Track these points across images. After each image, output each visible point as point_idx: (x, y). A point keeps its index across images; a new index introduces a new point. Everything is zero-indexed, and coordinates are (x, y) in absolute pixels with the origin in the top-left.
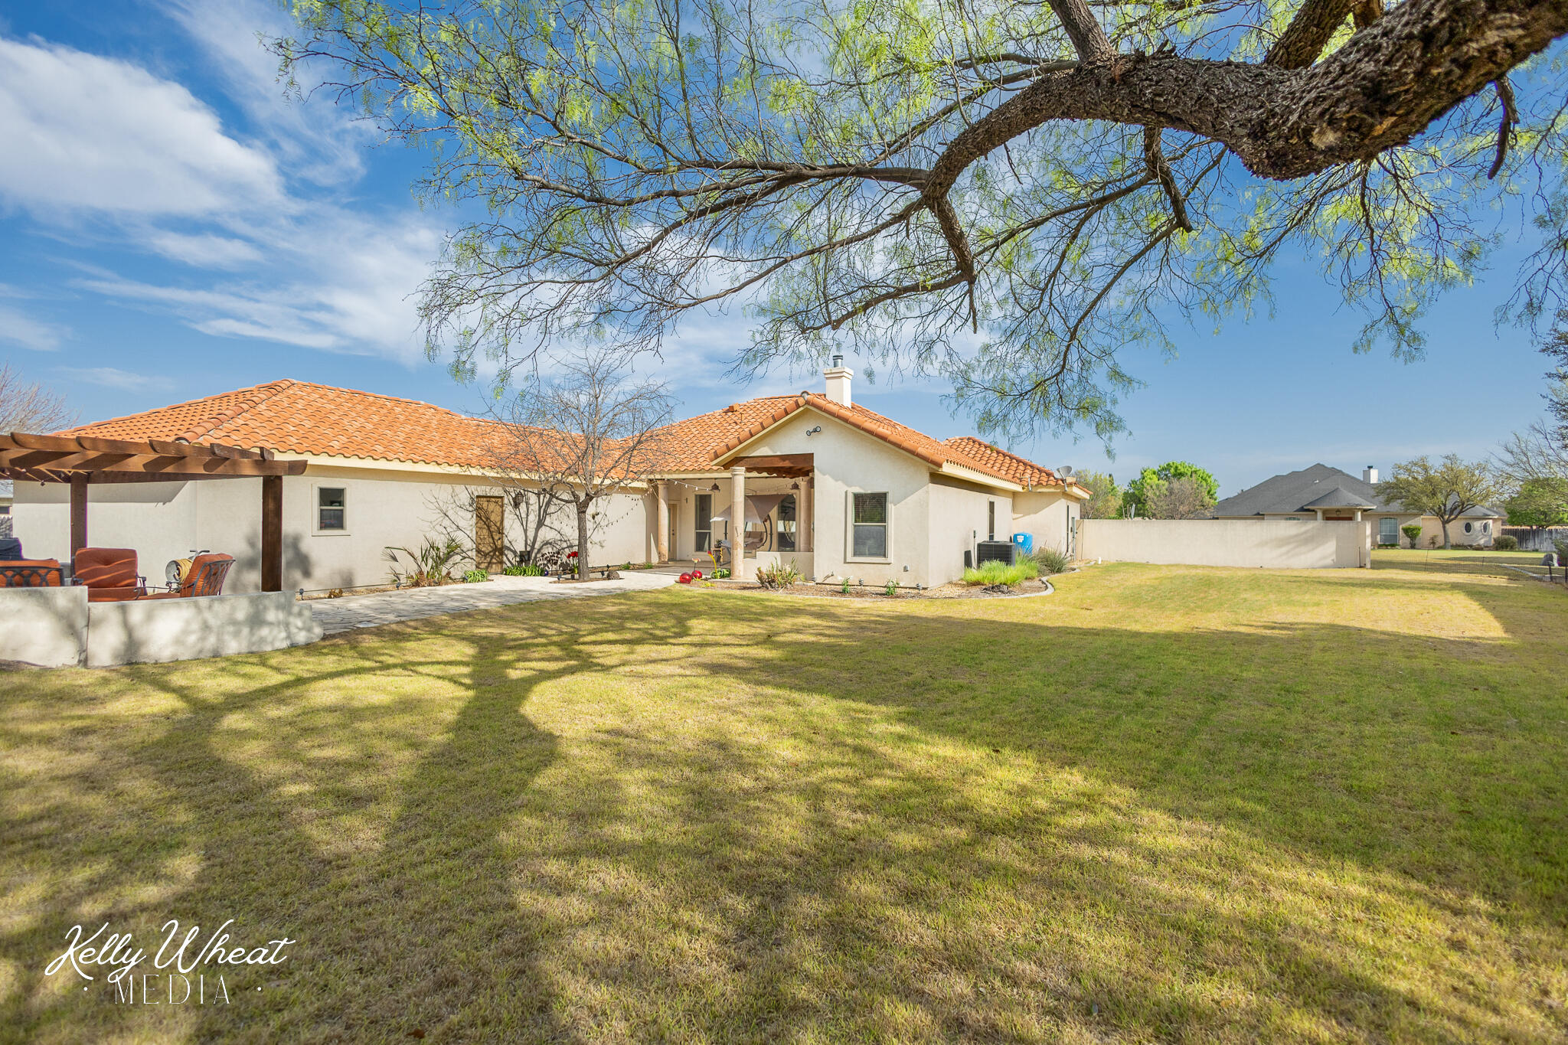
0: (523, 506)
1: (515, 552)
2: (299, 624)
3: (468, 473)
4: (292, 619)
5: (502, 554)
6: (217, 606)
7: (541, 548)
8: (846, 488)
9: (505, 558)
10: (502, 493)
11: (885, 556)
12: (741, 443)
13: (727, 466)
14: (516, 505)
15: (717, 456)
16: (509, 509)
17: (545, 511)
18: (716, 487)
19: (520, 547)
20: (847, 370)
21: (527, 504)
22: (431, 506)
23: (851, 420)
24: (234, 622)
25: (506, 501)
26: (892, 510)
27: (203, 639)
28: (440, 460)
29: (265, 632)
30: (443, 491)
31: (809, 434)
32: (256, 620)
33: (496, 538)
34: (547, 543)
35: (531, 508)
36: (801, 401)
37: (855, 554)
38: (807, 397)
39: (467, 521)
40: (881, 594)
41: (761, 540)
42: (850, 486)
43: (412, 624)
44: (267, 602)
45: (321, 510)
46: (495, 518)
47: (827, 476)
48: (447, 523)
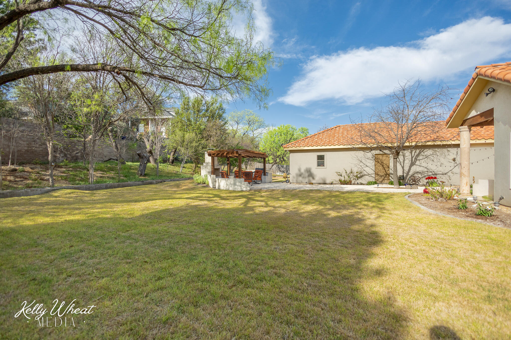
2: (244, 186)
4: (242, 185)
6: (228, 181)
7: (414, 174)
9: (391, 178)
19: (400, 174)
22: (355, 159)
24: (231, 184)
27: (226, 186)
29: (236, 187)
30: (360, 153)
32: (235, 184)
35: (406, 157)
39: (371, 163)
44: (236, 181)
45: (318, 161)
46: (386, 162)
47: (500, 123)
48: (362, 164)
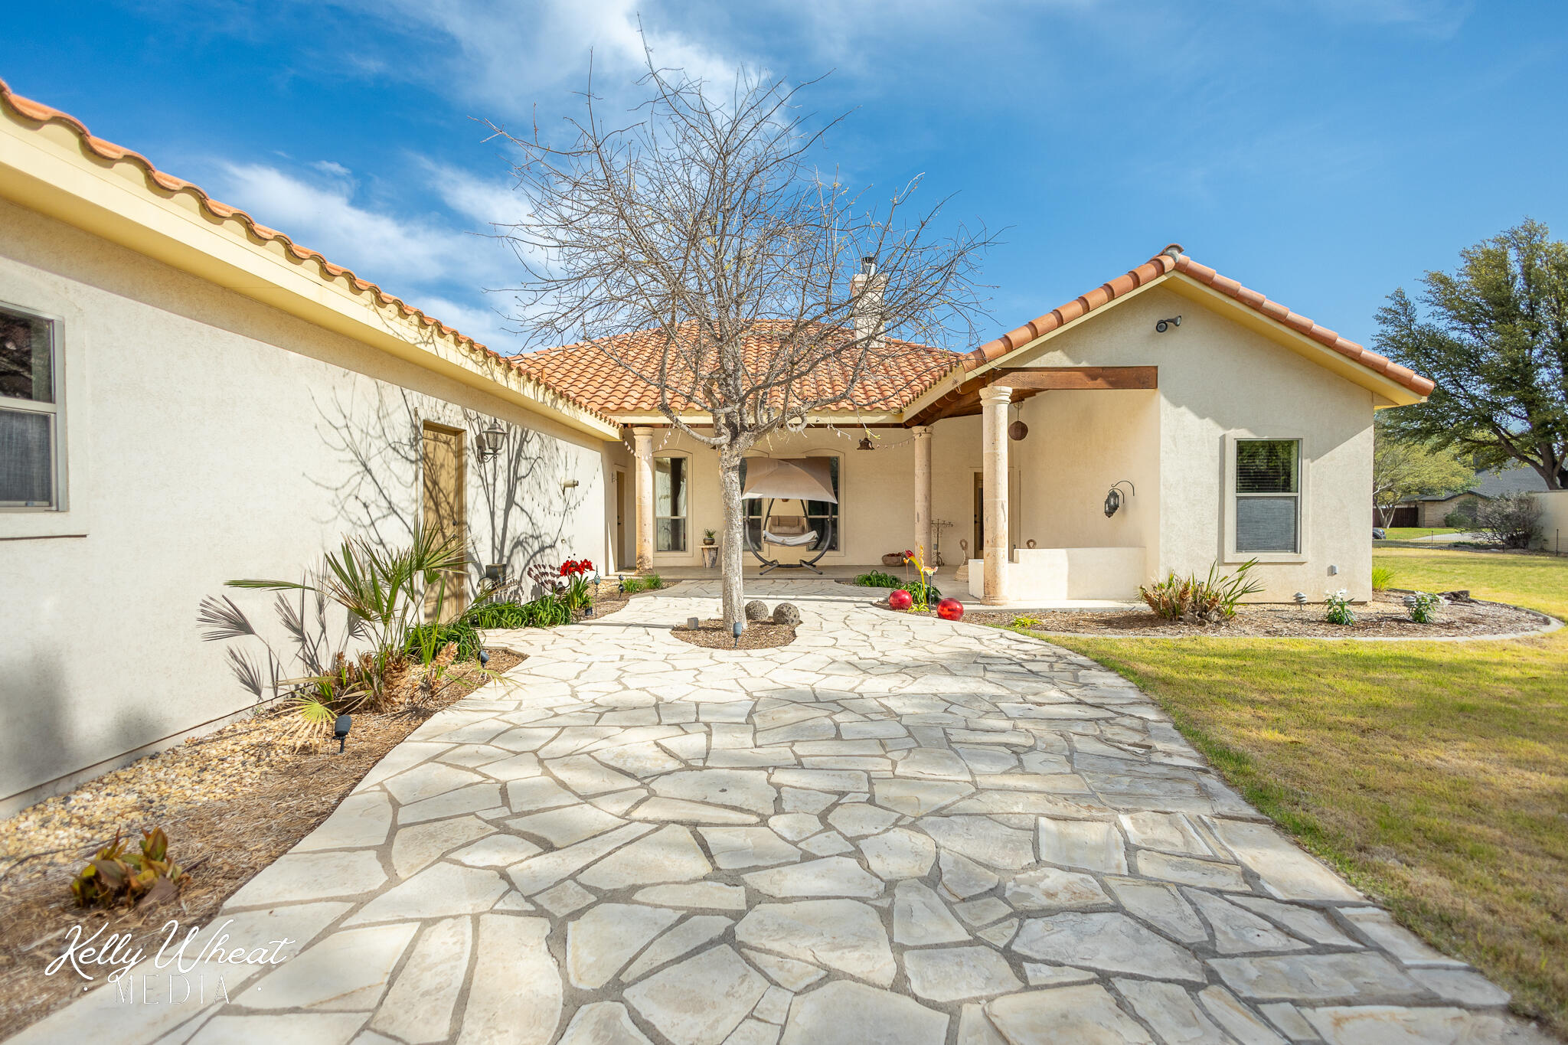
0: (489, 462)
5: (461, 572)
7: (512, 555)
10: (464, 426)
11: (1295, 548)
12: (1032, 338)
14: (481, 457)
16: (471, 463)
25: (467, 442)
26: (1307, 470)
31: (1160, 328)
33: (452, 534)
37: (1240, 550)
39: (407, 487)
42: (1226, 426)
46: (447, 482)
47: (1183, 409)
48: (369, 492)
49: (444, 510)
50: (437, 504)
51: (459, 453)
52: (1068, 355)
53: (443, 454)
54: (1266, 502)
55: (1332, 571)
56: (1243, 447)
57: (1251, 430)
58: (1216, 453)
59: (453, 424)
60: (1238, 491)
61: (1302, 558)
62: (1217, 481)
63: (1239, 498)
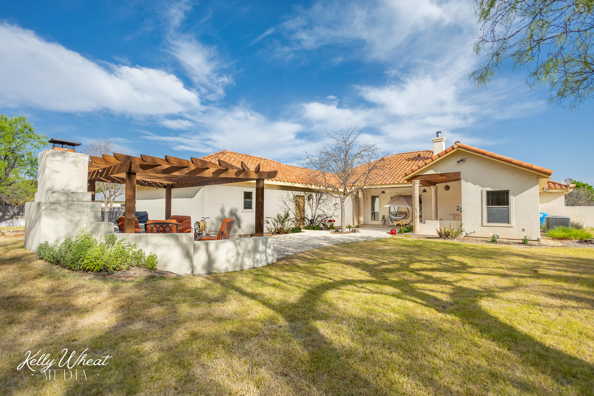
0: (311, 201)
1: (308, 220)
2: (270, 253)
3: (294, 186)
5: (304, 220)
7: (317, 218)
8: (481, 188)
9: (305, 222)
10: (304, 195)
11: (508, 223)
12: (419, 168)
13: (410, 180)
14: (309, 200)
15: (406, 175)
16: (306, 201)
17: (318, 202)
18: (383, 192)
19: (310, 218)
20: (444, 138)
21: (313, 199)
22: (281, 200)
23: (487, 153)
24: (248, 252)
25: (305, 198)
26: (512, 199)
28: (285, 180)
30: (285, 193)
31: (459, 162)
32: (256, 251)
33: (302, 213)
34: (319, 216)
35: (314, 201)
36: (455, 146)
37: (489, 221)
38: (458, 144)
39: (292, 206)
40: (519, 243)
41: (407, 215)
42: (484, 187)
43: (307, 253)
45: (245, 201)
46: (302, 205)
47: (469, 183)
48: (286, 207)
49: (301, 209)
50: (299, 209)
51: (304, 200)
52: (434, 171)
53: (300, 200)
54: (498, 208)
55: (523, 230)
56: (488, 193)
57: (491, 188)
58: (480, 195)
59: (302, 195)
60: (487, 205)
61: (511, 225)
62: (480, 203)
63: (488, 207)
